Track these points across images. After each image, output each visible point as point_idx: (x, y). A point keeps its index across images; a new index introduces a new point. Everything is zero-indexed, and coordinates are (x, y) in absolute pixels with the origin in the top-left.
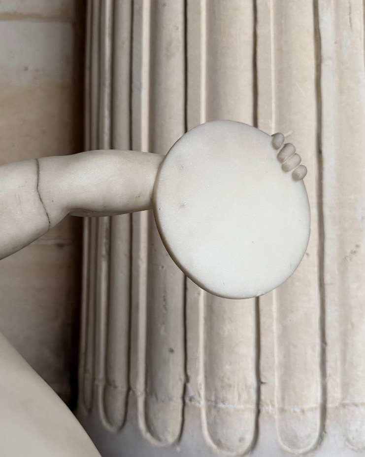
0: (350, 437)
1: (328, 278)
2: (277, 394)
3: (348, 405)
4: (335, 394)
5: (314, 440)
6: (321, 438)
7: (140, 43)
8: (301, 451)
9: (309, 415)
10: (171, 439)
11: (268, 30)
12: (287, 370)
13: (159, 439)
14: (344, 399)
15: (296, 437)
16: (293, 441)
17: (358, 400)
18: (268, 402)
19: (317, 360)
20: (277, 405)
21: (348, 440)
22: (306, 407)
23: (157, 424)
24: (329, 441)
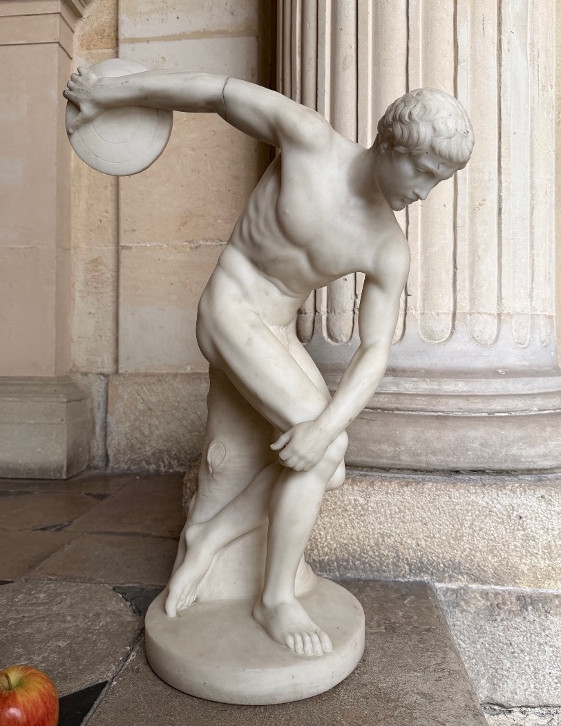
0: (475, 336)
1: (459, 222)
2: (419, 304)
3: (474, 313)
4: (464, 305)
5: (447, 336)
6: (452, 333)
7: (324, 59)
8: (437, 342)
9: (442, 316)
10: (345, 339)
11: (418, 44)
12: (427, 287)
13: (337, 341)
14: (471, 309)
15: (432, 331)
16: (430, 335)
17: (481, 310)
18: (413, 307)
19: (451, 281)
20: (419, 311)
21: (473, 338)
22: (440, 311)
23: (336, 331)
24: (457, 335)
